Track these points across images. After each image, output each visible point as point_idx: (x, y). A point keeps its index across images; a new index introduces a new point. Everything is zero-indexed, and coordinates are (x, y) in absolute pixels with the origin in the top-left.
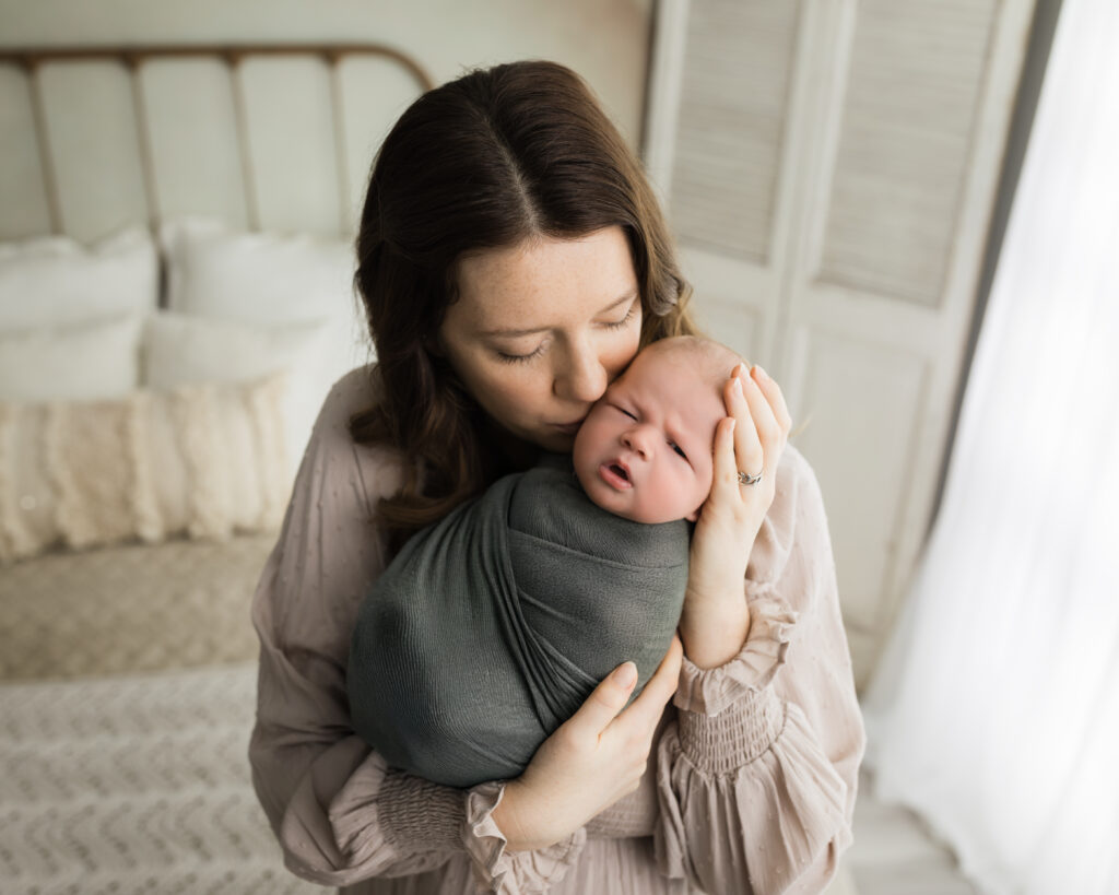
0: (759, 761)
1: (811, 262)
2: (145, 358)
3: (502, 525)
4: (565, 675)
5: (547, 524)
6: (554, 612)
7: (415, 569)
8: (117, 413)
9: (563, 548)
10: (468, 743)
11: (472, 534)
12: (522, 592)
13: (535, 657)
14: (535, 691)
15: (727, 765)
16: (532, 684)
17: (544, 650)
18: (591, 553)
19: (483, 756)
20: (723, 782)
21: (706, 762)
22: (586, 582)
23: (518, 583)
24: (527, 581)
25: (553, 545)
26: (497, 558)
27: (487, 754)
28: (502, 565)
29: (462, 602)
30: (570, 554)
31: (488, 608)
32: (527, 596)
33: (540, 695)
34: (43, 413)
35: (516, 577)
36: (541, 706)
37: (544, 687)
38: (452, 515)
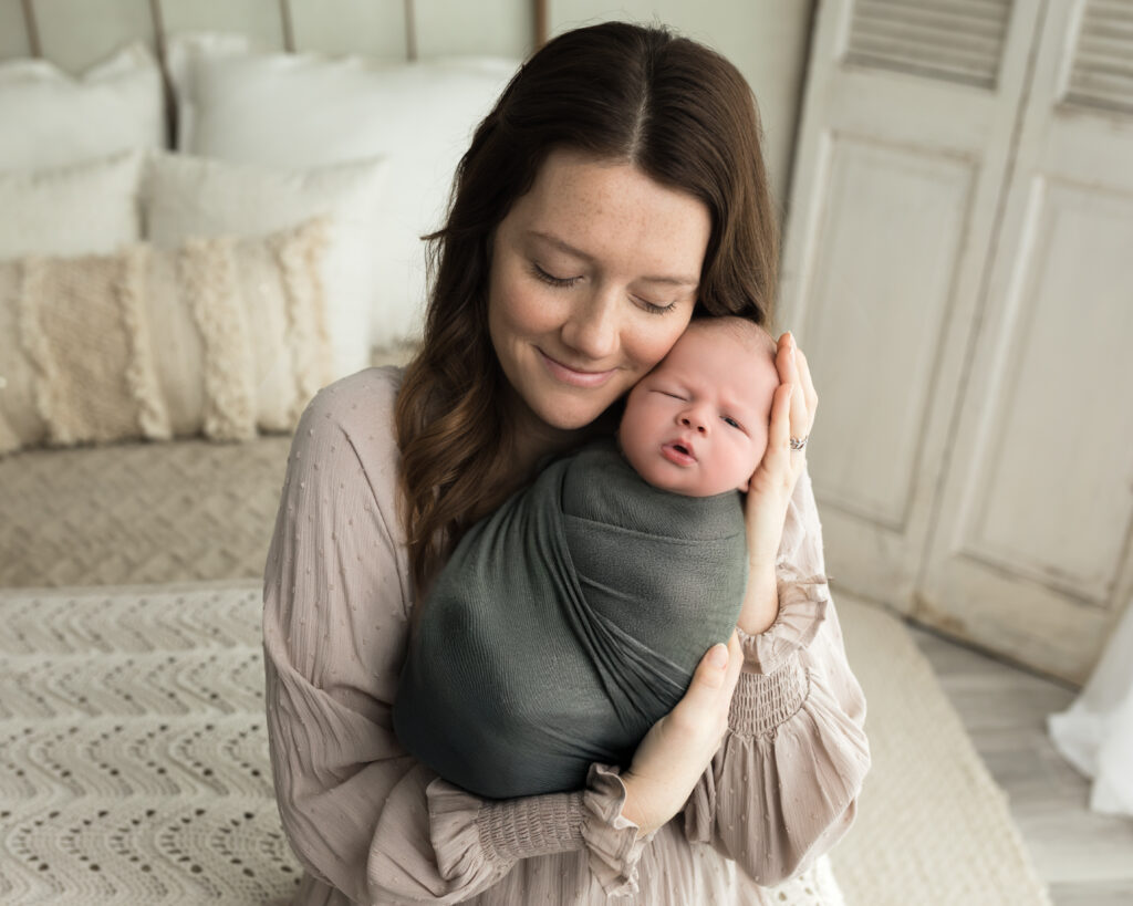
0: (795, 718)
3: (557, 512)
4: (632, 654)
5: (600, 507)
6: (615, 592)
7: (474, 563)
8: (111, 270)
9: (619, 529)
10: (542, 728)
11: (527, 524)
12: (581, 576)
13: (600, 637)
14: (603, 672)
15: (765, 725)
16: (600, 665)
17: (608, 630)
18: (647, 531)
19: (558, 739)
20: (762, 742)
21: (745, 725)
22: (643, 560)
23: (577, 568)
24: (586, 565)
25: (608, 526)
26: (554, 544)
27: (562, 737)
28: (559, 551)
29: (523, 591)
30: (626, 534)
31: (550, 597)
32: (587, 580)
33: (609, 675)
35: (574, 561)
36: (611, 686)
37: (611, 667)
38: (504, 508)
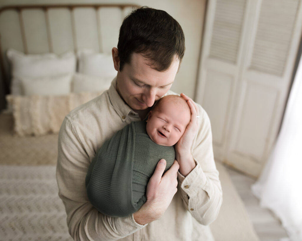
1: (248, 63)
2: (73, 85)
8: (66, 99)
34: (47, 98)
